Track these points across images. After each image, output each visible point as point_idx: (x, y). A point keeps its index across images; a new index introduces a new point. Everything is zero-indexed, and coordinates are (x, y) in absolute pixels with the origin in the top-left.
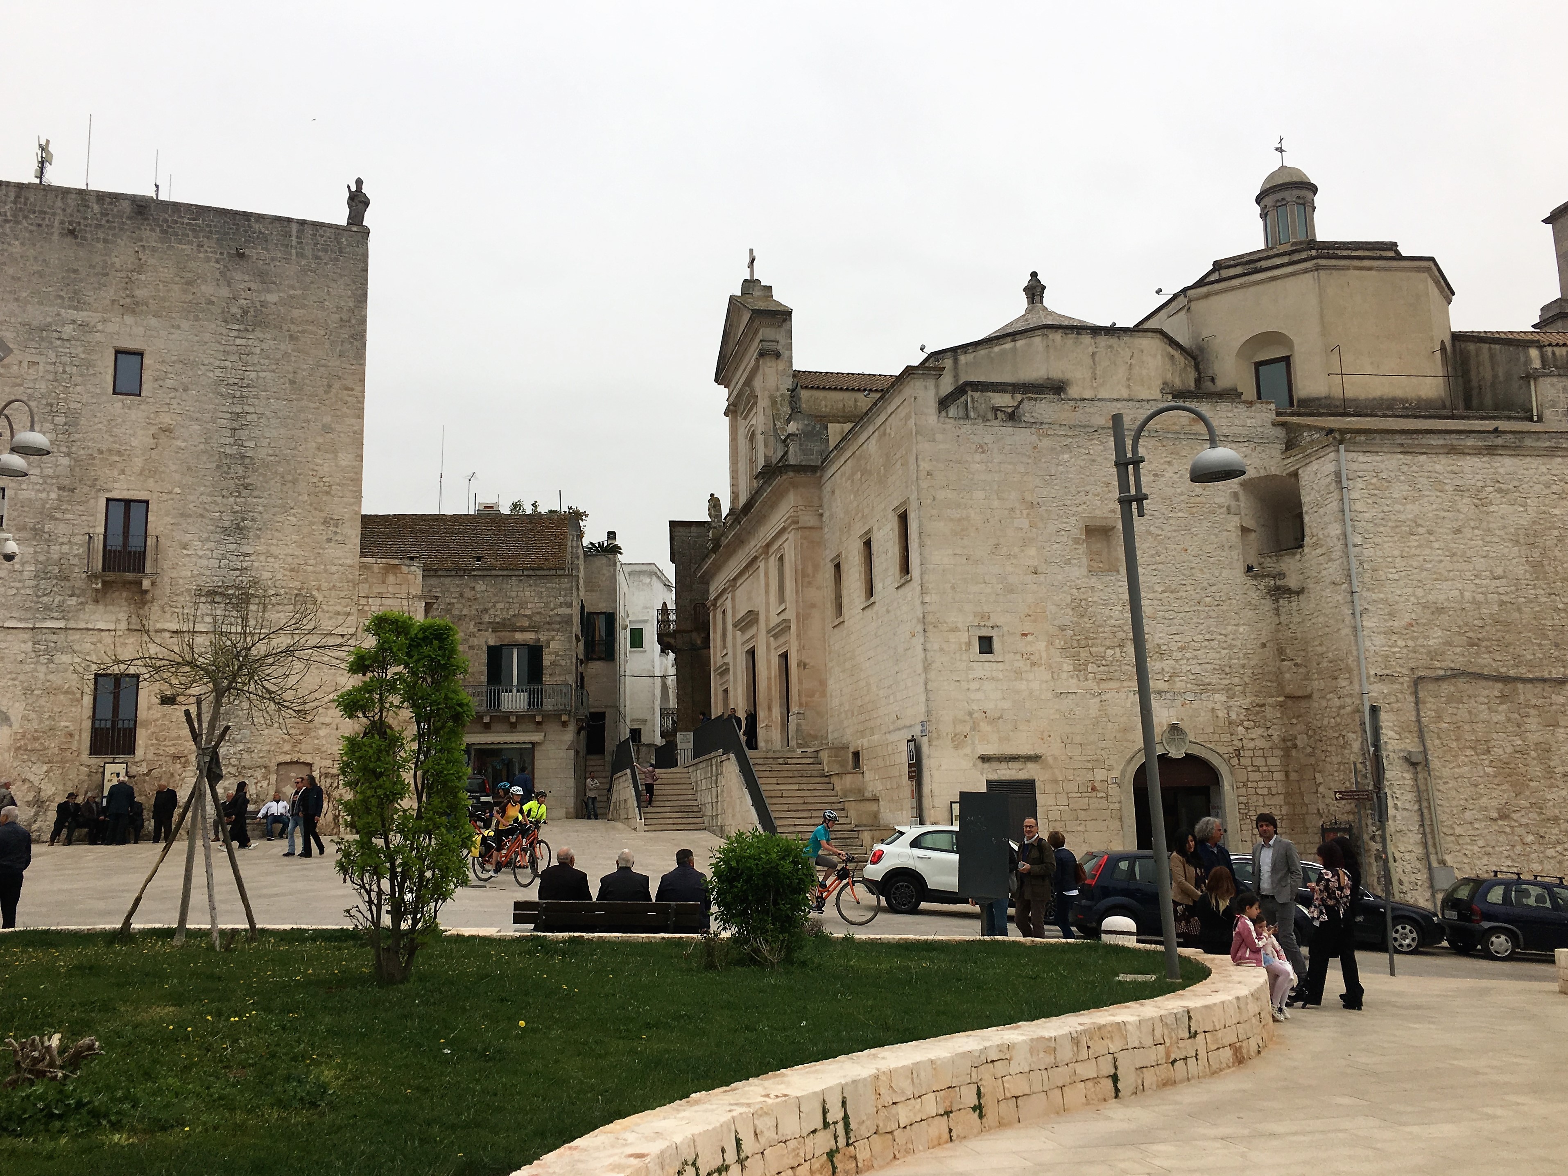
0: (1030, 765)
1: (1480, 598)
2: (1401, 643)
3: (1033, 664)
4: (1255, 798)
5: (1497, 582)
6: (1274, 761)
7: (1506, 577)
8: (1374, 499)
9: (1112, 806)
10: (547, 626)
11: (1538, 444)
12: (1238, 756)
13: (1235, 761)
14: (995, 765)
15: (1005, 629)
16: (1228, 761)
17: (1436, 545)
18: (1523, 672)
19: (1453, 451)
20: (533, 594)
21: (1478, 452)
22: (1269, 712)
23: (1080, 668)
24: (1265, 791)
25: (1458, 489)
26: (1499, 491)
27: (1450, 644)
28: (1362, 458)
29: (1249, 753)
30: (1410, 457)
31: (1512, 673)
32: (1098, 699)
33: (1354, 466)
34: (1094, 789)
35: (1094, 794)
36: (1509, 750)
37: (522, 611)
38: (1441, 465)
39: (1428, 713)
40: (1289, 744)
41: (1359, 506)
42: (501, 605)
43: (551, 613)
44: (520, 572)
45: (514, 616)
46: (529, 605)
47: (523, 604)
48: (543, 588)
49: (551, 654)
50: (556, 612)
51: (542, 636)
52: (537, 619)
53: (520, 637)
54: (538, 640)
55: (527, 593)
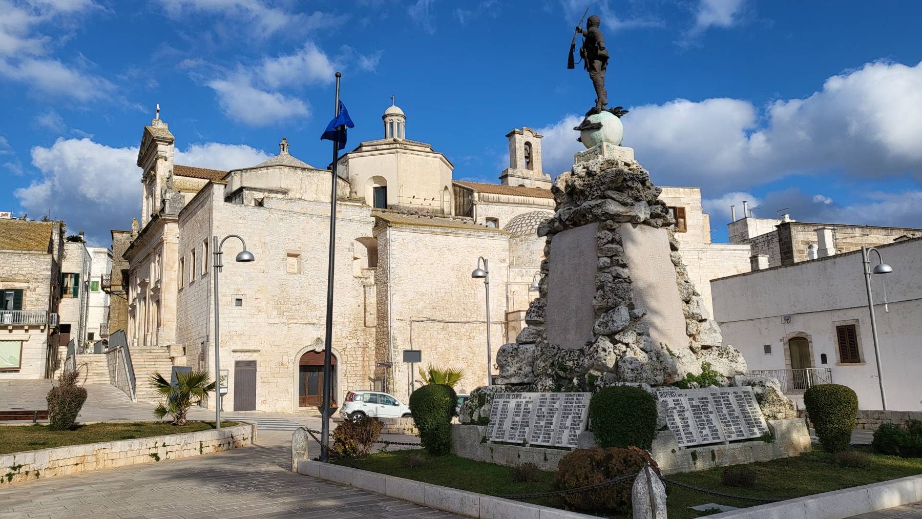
0: (255, 354)
1: (438, 291)
2: (407, 307)
3: (260, 311)
4: (350, 368)
5: (445, 285)
6: (359, 353)
7: (448, 282)
8: (401, 250)
9: (290, 372)
10: (35, 280)
11: (464, 233)
12: (345, 351)
13: (343, 353)
14: (239, 354)
15: (248, 296)
16: (340, 353)
17: (423, 269)
18: (452, 319)
19: (432, 233)
20: (27, 263)
21: (442, 234)
22: (359, 333)
23: (280, 314)
24: (354, 365)
25: (433, 248)
26: (449, 250)
27: (425, 307)
28: (398, 233)
29: (349, 350)
30: (416, 234)
31: (447, 320)
32: (286, 327)
33: (394, 237)
34: (282, 364)
35: (282, 367)
36: (443, 349)
37: (20, 272)
38: (428, 238)
39: (414, 335)
40: (365, 346)
41: (395, 252)
42: (7, 268)
43: (38, 274)
44: (20, 252)
45: (15, 274)
46: (25, 269)
47: (21, 268)
48: (33, 260)
49: (36, 294)
50: (41, 273)
51: (31, 285)
52: (29, 276)
53: (18, 285)
54: (29, 288)
55: (24, 263)
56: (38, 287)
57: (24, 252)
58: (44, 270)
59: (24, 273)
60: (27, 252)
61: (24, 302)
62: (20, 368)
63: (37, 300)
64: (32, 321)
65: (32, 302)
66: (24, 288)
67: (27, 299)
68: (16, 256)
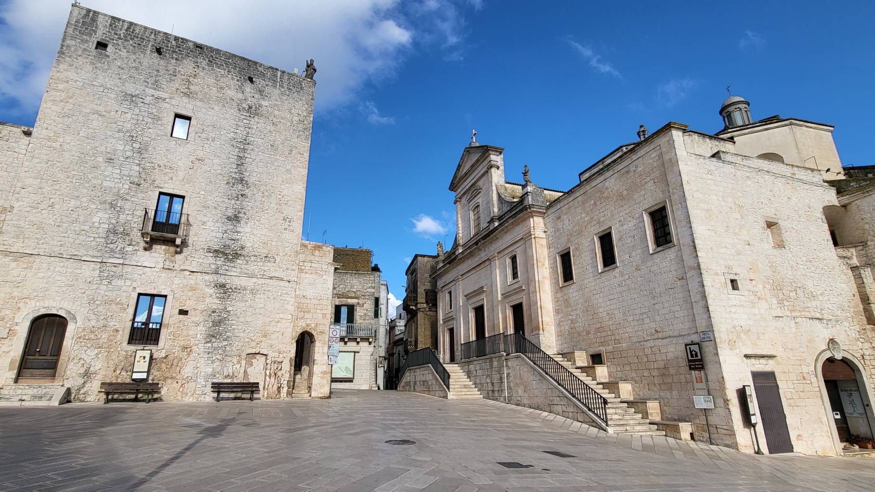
0: (771, 362)
3: (759, 298)
9: (815, 389)
12: (864, 359)
15: (742, 276)
16: (860, 361)
20: (357, 282)
23: (781, 302)
32: (793, 322)
34: (804, 378)
35: (804, 381)
37: (352, 290)
42: (342, 286)
43: (365, 291)
44: (351, 272)
45: (348, 291)
46: (355, 287)
47: (352, 287)
48: (362, 279)
49: (364, 310)
50: (367, 290)
51: (361, 302)
52: (358, 293)
53: (351, 301)
54: (358, 304)
55: (354, 281)
56: (365, 303)
57: (353, 272)
58: (369, 288)
59: (355, 290)
60: (356, 272)
61: (355, 316)
62: (353, 378)
63: (365, 314)
64: (362, 334)
65: (361, 316)
66: (355, 304)
67: (357, 313)
68: (348, 276)
